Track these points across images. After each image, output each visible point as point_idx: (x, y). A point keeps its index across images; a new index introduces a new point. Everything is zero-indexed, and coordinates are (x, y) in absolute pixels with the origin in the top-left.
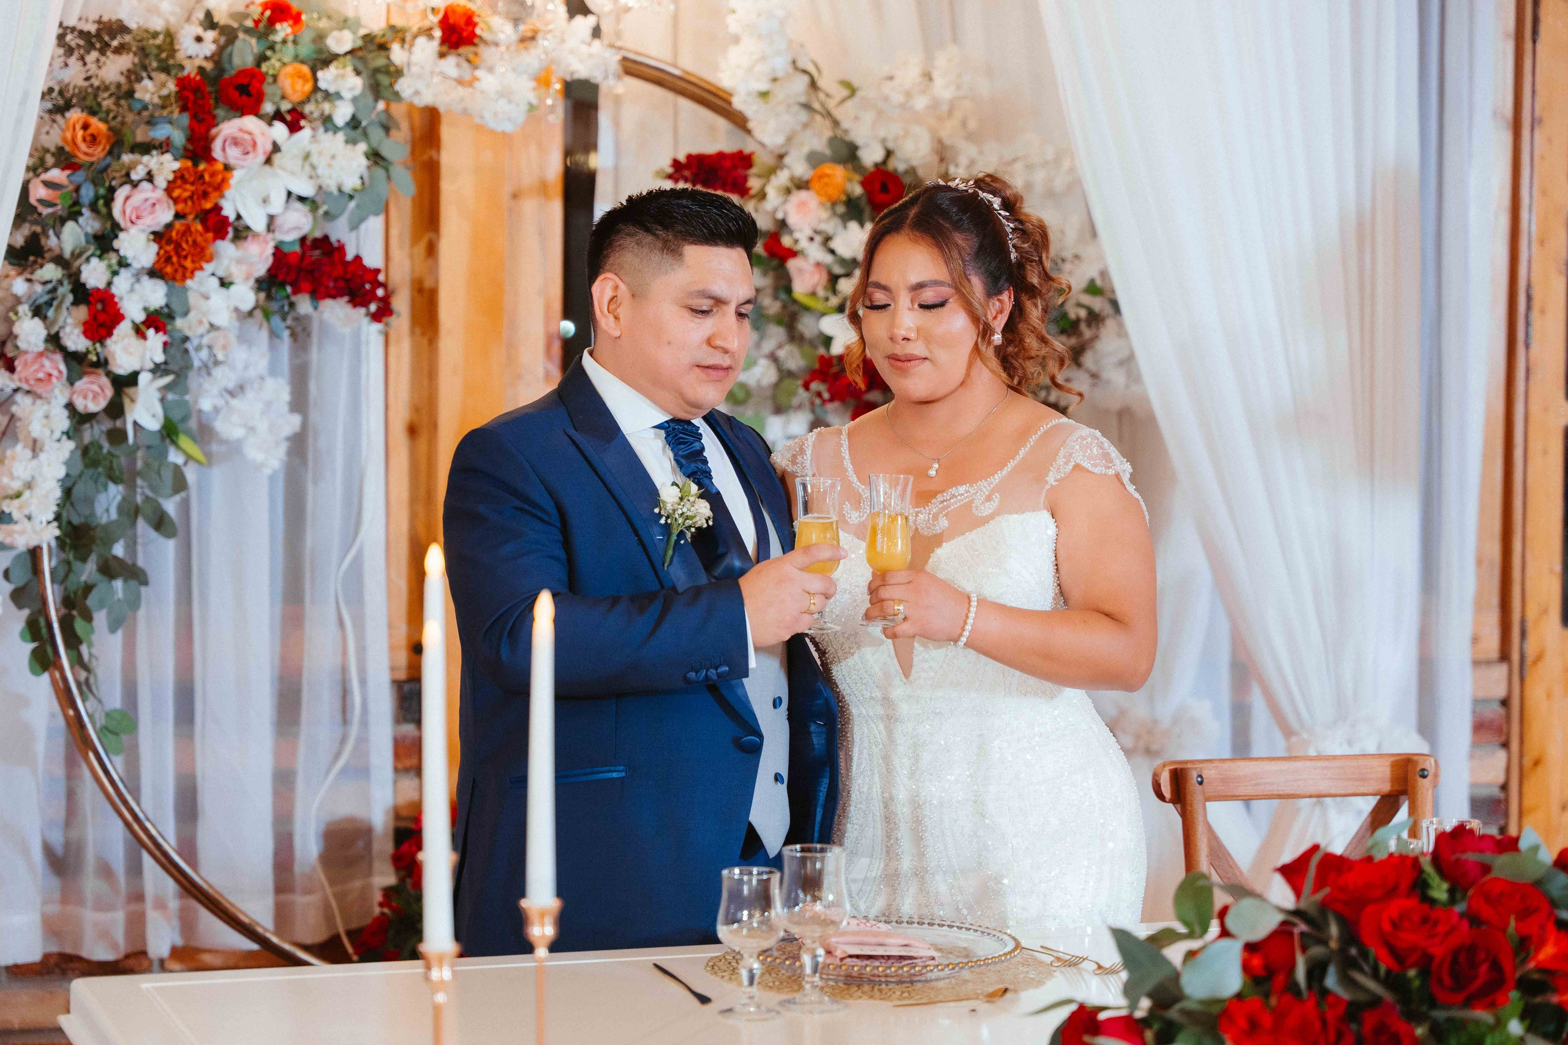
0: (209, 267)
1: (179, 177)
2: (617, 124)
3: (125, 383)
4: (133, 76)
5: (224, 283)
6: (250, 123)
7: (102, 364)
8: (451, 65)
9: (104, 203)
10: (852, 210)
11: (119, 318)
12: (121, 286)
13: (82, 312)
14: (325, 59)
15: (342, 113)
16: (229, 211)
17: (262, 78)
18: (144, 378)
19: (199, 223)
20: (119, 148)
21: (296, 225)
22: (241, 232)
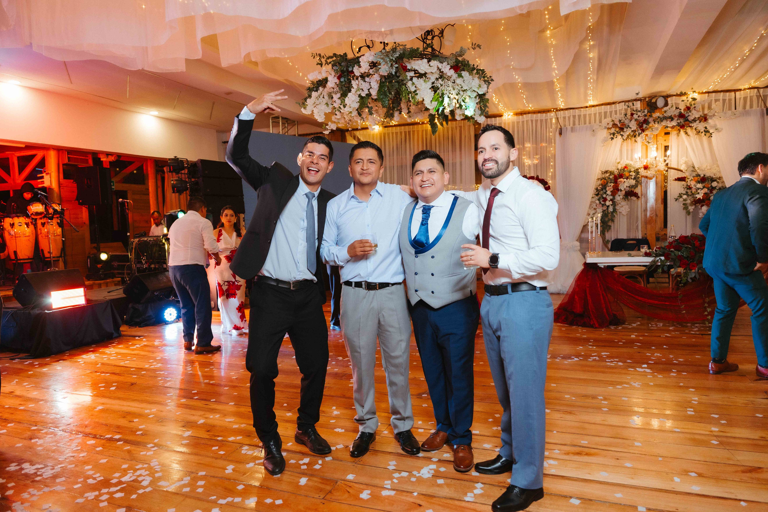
0: (617, 194)
1: (614, 186)
2: (672, 174)
3: (608, 206)
4: (610, 175)
5: (619, 196)
6: (622, 179)
7: (605, 205)
8: (646, 171)
9: (605, 188)
10: (699, 182)
11: (607, 200)
12: (607, 197)
13: (602, 200)
14: (630, 172)
15: (633, 177)
16: (619, 188)
17: (623, 174)
18: (610, 206)
19: (616, 190)
20: (607, 183)
21: (628, 189)
22: (621, 190)
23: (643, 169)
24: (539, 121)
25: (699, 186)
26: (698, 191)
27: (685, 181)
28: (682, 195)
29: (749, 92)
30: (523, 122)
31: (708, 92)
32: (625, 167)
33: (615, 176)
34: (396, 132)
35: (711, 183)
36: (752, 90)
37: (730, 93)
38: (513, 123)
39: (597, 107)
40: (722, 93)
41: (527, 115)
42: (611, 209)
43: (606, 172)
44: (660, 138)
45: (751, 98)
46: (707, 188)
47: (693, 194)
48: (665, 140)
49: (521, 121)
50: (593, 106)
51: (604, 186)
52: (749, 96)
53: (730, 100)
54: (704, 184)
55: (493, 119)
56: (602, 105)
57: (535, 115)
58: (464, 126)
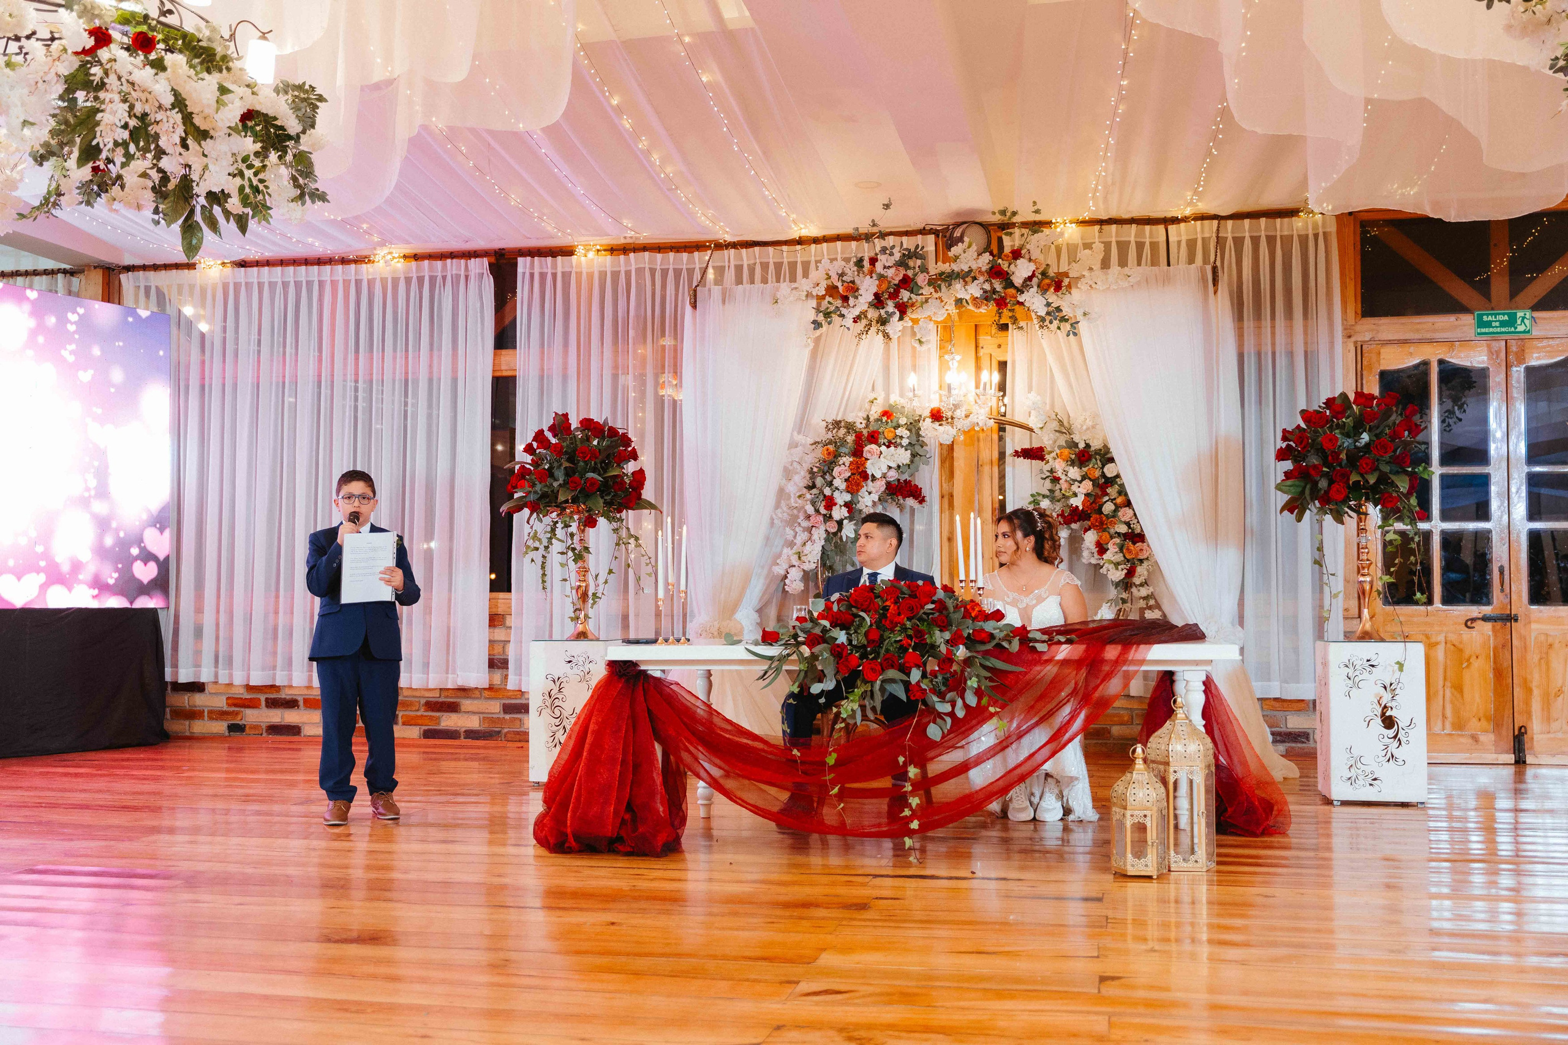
0: (864, 490)
1: (853, 463)
2: (1013, 440)
3: (840, 523)
4: (845, 434)
5: (870, 493)
6: (873, 446)
7: (833, 517)
8: (936, 426)
9: (831, 471)
10: (1072, 463)
11: (835, 504)
12: (836, 494)
13: (824, 503)
14: (898, 426)
15: (905, 442)
16: (869, 472)
17: (879, 433)
18: (845, 522)
19: (859, 477)
20: (837, 455)
21: (893, 475)
22: (874, 478)
23: (929, 420)
24: (671, 274)
25: (1074, 473)
26: (1074, 488)
27: (1042, 458)
28: (1040, 498)
29: (1199, 229)
30: (628, 274)
31: (1101, 222)
32: (886, 413)
33: (859, 436)
34: (270, 283)
35: (1102, 468)
36: (1206, 222)
37: (1154, 227)
38: (603, 275)
39: (825, 245)
40: (1134, 226)
41: (641, 254)
42: (848, 530)
43: (837, 424)
44: (985, 339)
45: (1205, 240)
46: (1090, 479)
47: (1065, 497)
48: (999, 346)
49: (623, 269)
50: (816, 241)
51: (828, 466)
52: (1199, 236)
53: (1154, 246)
54: (1085, 469)
55: (549, 259)
56: (838, 238)
57: (659, 256)
58: (467, 277)
